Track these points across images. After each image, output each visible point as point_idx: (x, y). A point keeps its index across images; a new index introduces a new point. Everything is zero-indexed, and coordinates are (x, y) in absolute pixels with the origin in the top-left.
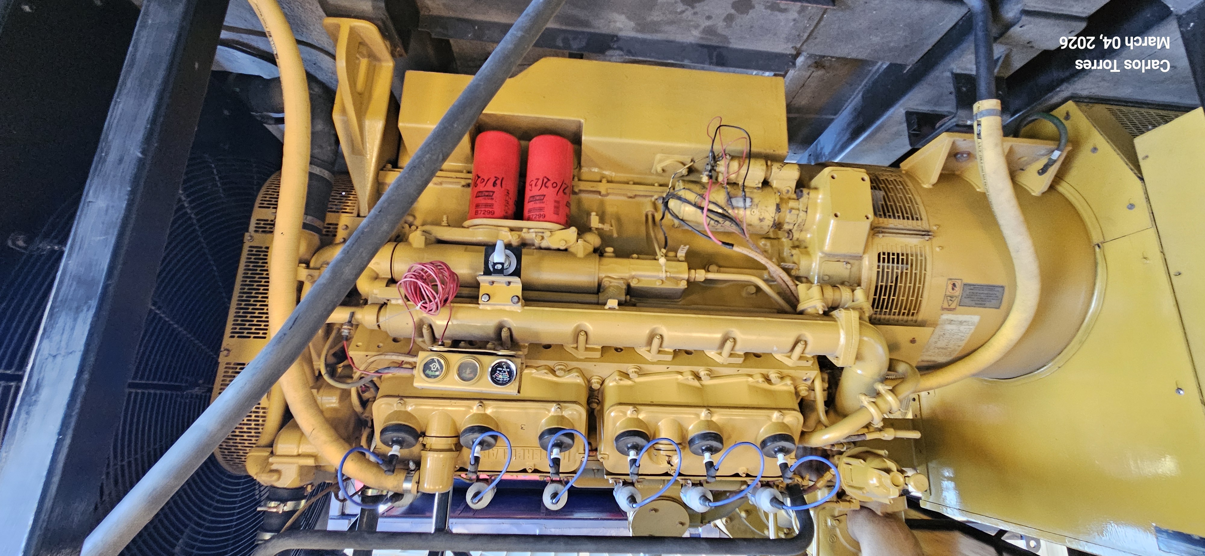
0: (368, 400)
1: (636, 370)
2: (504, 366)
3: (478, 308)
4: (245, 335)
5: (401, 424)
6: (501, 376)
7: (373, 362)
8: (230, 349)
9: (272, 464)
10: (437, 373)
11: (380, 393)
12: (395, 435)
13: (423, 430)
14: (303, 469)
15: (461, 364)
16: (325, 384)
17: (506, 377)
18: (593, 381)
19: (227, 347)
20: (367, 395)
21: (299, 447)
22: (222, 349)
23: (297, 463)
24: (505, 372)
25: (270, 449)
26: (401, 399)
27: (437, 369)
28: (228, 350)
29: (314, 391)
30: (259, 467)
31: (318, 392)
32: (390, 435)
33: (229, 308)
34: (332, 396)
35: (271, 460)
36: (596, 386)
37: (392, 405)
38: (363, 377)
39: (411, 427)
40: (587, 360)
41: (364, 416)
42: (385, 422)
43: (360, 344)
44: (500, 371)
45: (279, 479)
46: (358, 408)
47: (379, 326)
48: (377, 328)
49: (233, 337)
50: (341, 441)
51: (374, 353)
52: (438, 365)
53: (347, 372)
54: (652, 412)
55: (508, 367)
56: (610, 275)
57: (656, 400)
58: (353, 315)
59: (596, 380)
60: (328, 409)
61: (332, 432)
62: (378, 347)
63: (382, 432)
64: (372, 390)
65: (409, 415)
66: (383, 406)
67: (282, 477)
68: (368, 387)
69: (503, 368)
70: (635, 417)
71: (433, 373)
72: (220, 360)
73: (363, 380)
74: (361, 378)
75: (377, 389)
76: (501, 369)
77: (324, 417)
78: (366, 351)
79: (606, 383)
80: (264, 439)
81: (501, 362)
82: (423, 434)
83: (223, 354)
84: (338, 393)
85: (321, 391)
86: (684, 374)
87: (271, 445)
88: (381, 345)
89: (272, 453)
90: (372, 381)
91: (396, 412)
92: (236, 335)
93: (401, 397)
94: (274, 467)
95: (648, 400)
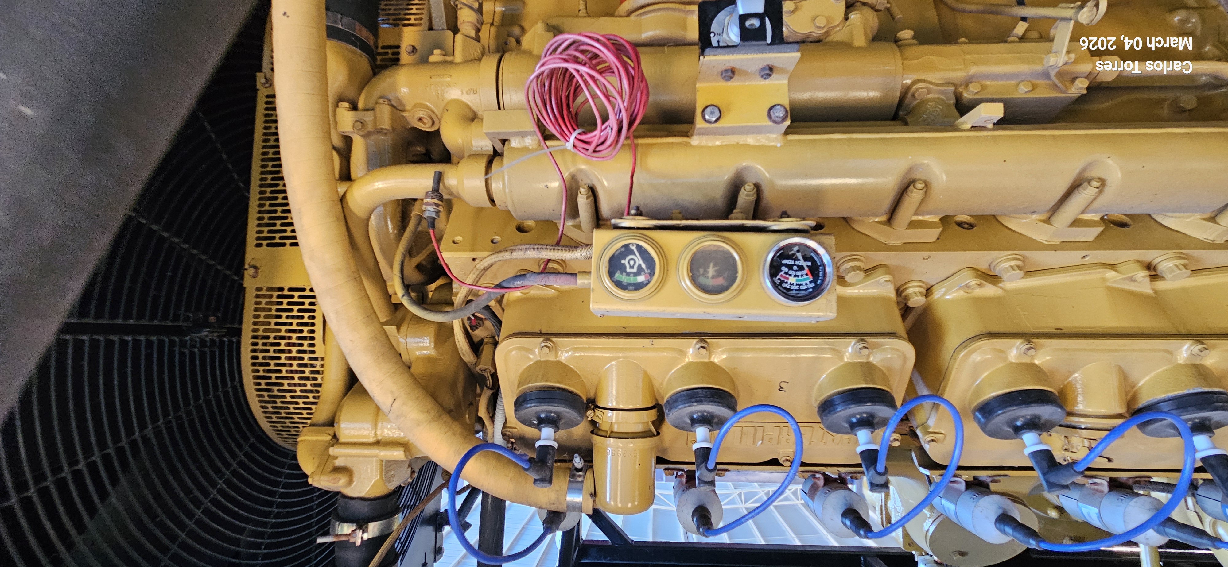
0: (481, 342)
1: (1013, 263)
2: (799, 255)
3: (687, 145)
4: (277, 241)
5: (553, 388)
6: (792, 280)
7: (486, 269)
8: (258, 265)
9: (336, 458)
10: (641, 279)
11: (505, 330)
12: (543, 409)
13: (592, 395)
14: (388, 466)
15: (696, 253)
16: (409, 317)
17: (805, 281)
18: (910, 291)
19: (253, 263)
20: (479, 334)
21: (375, 427)
22: (246, 267)
23: (377, 456)
24: (801, 268)
25: (330, 430)
26: (547, 340)
27: (640, 271)
28: (255, 267)
29: (391, 329)
30: (317, 461)
31: (398, 329)
32: (533, 409)
33: (248, 198)
34: (422, 337)
35: (333, 451)
36: (917, 300)
37: (531, 351)
38: (472, 300)
39: (571, 392)
40: (908, 246)
41: (478, 368)
42: (520, 384)
43: (458, 238)
44: (790, 267)
45: (350, 482)
46: (468, 356)
47: (492, 201)
48: (488, 204)
49: (259, 245)
50: (446, 418)
51: (487, 253)
52: (639, 261)
53: (443, 295)
54: (1066, 350)
55: (810, 256)
56: (923, 77)
57: (1068, 323)
58: (439, 178)
59: (917, 290)
60: (418, 358)
61: (429, 403)
62: (492, 241)
63: (519, 403)
64: (488, 324)
65: (564, 369)
66: (513, 353)
67: (355, 479)
68: (481, 319)
69: (797, 259)
70: (1026, 360)
71: (632, 279)
72: (245, 284)
73: (473, 305)
74: (468, 302)
75: (499, 322)
76: (790, 262)
77: (412, 376)
78: (472, 250)
79: (937, 294)
80: (321, 413)
81: (790, 246)
82: (592, 404)
83: (249, 273)
84: (432, 330)
85: (404, 328)
86: (1120, 268)
87: (331, 423)
88: (497, 238)
89: (335, 437)
90: (488, 308)
91: (539, 364)
92: (265, 242)
93: (547, 336)
94: (339, 463)
95: (1049, 325)
